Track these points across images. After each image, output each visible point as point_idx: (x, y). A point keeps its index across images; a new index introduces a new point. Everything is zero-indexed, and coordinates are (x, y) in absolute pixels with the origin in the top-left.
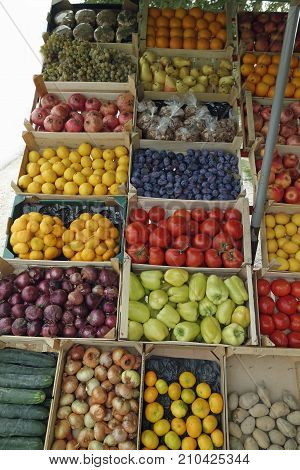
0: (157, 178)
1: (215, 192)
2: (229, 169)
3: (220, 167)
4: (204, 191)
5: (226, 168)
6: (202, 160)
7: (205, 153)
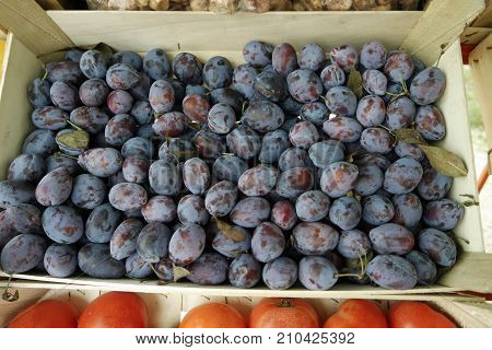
0: (107, 182)
1: (351, 244)
2: (409, 123)
3: (369, 113)
4: (304, 240)
5: (394, 121)
6: (299, 85)
7: (310, 58)
